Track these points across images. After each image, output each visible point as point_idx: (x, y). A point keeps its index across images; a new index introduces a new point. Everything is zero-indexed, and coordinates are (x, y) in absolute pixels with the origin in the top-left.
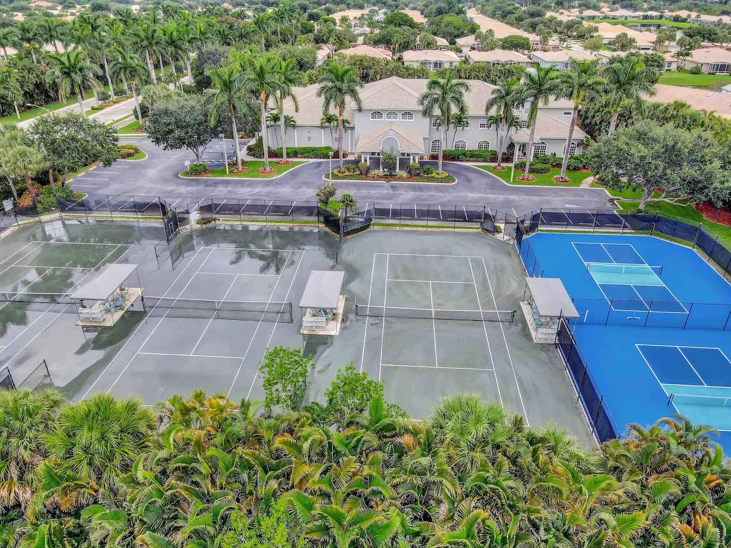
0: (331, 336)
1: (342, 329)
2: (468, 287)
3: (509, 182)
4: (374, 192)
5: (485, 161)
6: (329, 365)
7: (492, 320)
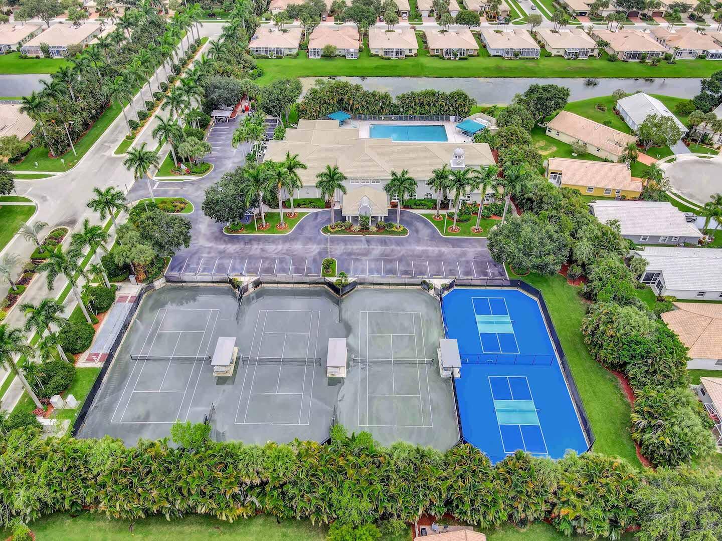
0: (342, 378)
1: (348, 372)
2: (411, 338)
3: (442, 232)
4: (355, 247)
5: (429, 209)
6: (343, 397)
7: (422, 363)
